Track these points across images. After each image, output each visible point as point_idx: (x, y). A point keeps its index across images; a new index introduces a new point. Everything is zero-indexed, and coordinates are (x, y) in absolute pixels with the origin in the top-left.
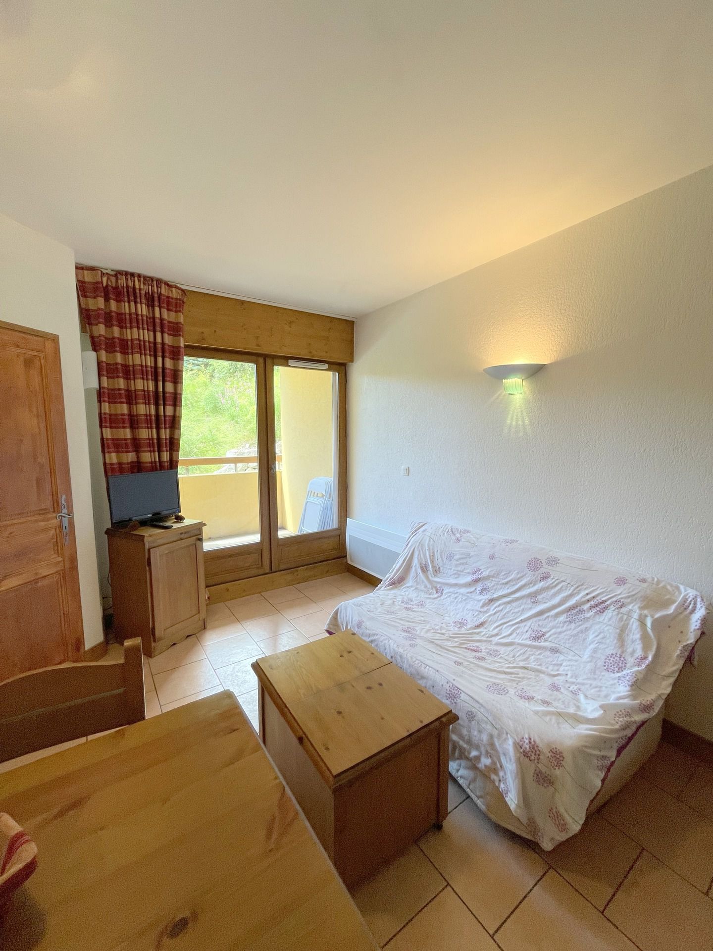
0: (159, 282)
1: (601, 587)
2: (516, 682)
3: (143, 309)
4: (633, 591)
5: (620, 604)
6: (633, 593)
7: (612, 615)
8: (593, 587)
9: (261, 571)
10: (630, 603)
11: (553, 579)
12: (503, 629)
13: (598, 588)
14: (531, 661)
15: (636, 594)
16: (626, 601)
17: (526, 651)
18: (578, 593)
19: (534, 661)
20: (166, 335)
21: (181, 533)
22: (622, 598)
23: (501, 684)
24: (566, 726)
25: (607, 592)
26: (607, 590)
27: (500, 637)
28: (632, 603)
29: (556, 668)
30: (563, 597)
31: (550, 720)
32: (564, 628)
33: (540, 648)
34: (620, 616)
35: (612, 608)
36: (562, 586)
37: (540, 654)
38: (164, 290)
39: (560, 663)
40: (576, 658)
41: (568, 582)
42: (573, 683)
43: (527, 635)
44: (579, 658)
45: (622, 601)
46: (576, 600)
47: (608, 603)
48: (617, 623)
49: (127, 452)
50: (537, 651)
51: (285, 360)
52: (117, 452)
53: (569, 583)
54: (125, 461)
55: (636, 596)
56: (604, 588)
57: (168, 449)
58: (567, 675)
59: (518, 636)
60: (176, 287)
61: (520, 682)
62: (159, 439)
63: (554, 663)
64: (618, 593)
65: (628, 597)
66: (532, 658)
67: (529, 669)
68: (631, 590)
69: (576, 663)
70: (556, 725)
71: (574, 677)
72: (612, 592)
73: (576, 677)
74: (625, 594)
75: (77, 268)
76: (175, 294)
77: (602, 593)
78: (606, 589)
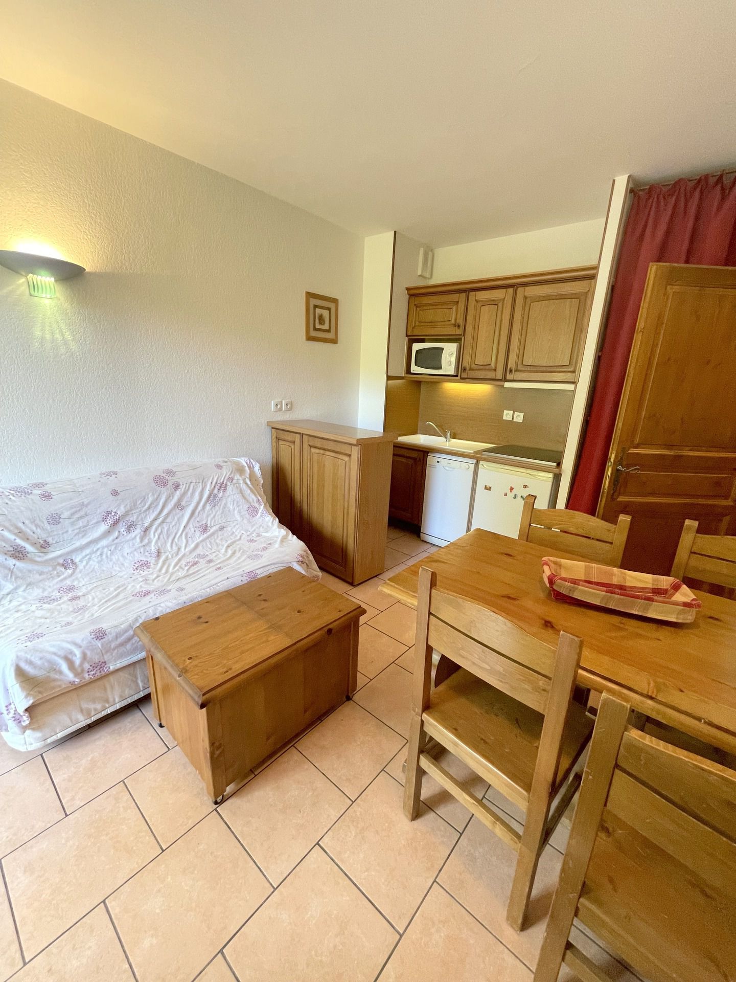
5: (230, 479)
7: (231, 488)
8: (211, 477)
11: (183, 485)
12: (178, 542)
13: (214, 476)
16: (231, 476)
18: (206, 485)
25: (220, 476)
28: (235, 475)
30: (199, 494)
32: (214, 512)
33: (213, 534)
34: (235, 486)
35: (229, 484)
36: (193, 487)
39: (232, 532)
43: (198, 534)
46: (208, 491)
47: (225, 482)
48: (236, 491)
53: (195, 482)
56: (217, 475)
64: (225, 474)
65: (231, 473)
68: (229, 468)
74: (228, 472)
77: (218, 478)
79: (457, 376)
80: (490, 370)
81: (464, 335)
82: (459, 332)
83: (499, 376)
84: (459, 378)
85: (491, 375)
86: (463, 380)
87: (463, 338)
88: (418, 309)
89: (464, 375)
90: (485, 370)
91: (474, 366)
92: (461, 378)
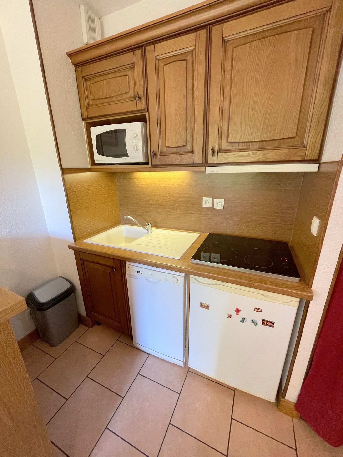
79: (147, 163)
80: (186, 153)
81: (148, 111)
82: (141, 106)
83: (199, 160)
84: (150, 165)
85: (188, 159)
86: (155, 167)
87: (147, 114)
88: (88, 83)
89: (156, 162)
90: (180, 153)
91: (165, 149)
92: (152, 165)
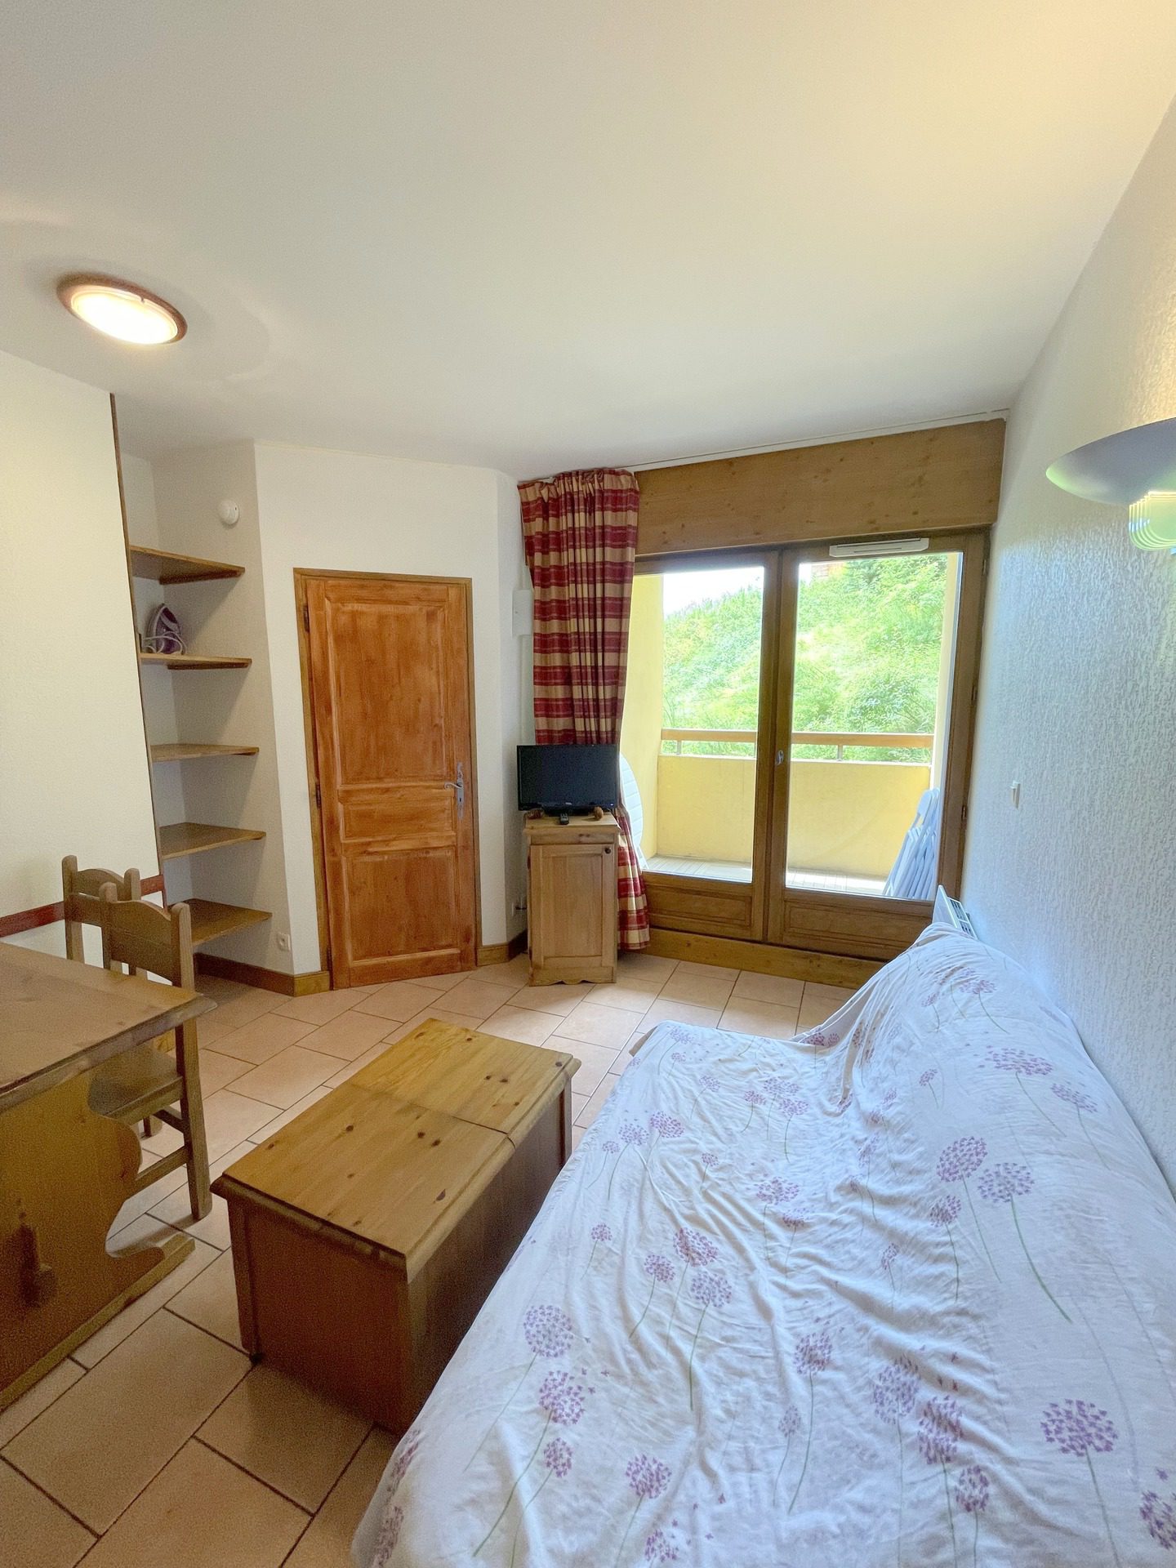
0: (601, 472)
1: (997, 1378)
2: (611, 1368)
3: (581, 519)
4: (1053, 1502)
5: (976, 1492)
6: (1043, 1509)
7: (931, 1500)
8: (989, 1351)
9: (747, 935)
10: (996, 1528)
11: (949, 1233)
12: (807, 1271)
13: (992, 1371)
14: (735, 1387)
15: (1050, 1526)
16: (997, 1504)
17: (763, 1358)
18: (949, 1332)
19: (738, 1394)
20: (608, 550)
21: (581, 835)
22: (996, 1479)
23: (578, 1332)
24: (478, 1528)
25: (991, 1411)
26: (1000, 1402)
27: (782, 1280)
28: (1007, 1540)
29: (738, 1460)
30: (918, 1308)
31: (482, 1477)
32: (854, 1398)
33: (783, 1382)
34: (941, 1529)
35: (954, 1477)
36: (942, 1274)
37: (768, 1396)
38: (609, 483)
39: (758, 1462)
40: (784, 1495)
41: (961, 1274)
42: (693, 1529)
43: (805, 1328)
44: (784, 1507)
45: (992, 1489)
46: (923, 1349)
47: (962, 1447)
48: (915, 1538)
49: (558, 716)
50: (775, 1383)
51: (820, 549)
52: (547, 716)
53: (958, 1280)
54: (556, 728)
55: (1037, 1531)
56: (1000, 1390)
57: (608, 714)
58: (722, 1499)
59: (799, 1313)
60: (625, 473)
61: (620, 1377)
62: (596, 700)
63: (752, 1444)
64: (1012, 1451)
65: (1016, 1503)
66: (750, 1383)
67: (694, 1390)
68: (1053, 1491)
69: (765, 1504)
70: (467, 1496)
71: (717, 1524)
72: (1001, 1425)
73: (720, 1530)
74: (1020, 1479)
75: (519, 488)
76: (625, 483)
77: (981, 1398)
78: (1003, 1396)
